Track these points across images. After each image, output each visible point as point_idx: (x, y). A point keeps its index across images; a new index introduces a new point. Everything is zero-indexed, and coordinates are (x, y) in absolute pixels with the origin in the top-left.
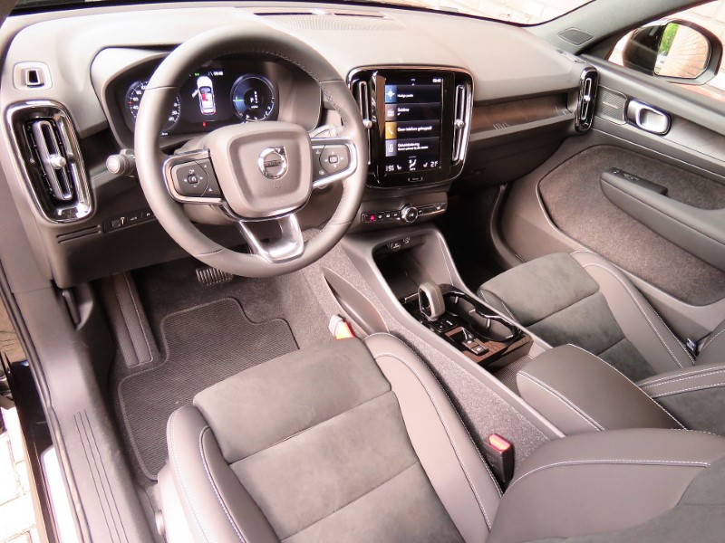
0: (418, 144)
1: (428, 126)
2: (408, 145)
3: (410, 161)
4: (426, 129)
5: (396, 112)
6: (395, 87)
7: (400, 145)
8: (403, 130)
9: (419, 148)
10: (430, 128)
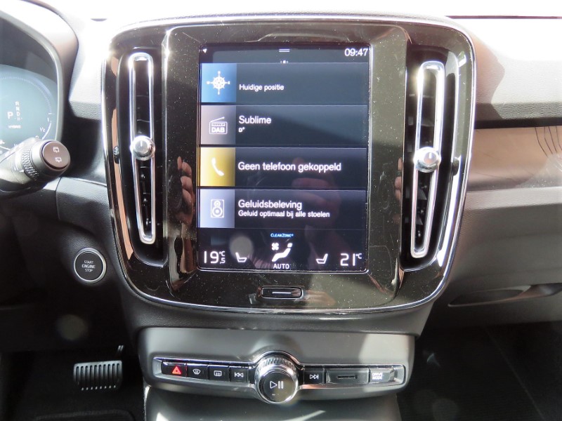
0: (299, 206)
1: (330, 162)
2: (269, 204)
3: (275, 246)
4: (322, 168)
5: (234, 124)
6: (231, 67)
7: (243, 204)
8: (253, 167)
9: (301, 214)
10: (337, 167)
